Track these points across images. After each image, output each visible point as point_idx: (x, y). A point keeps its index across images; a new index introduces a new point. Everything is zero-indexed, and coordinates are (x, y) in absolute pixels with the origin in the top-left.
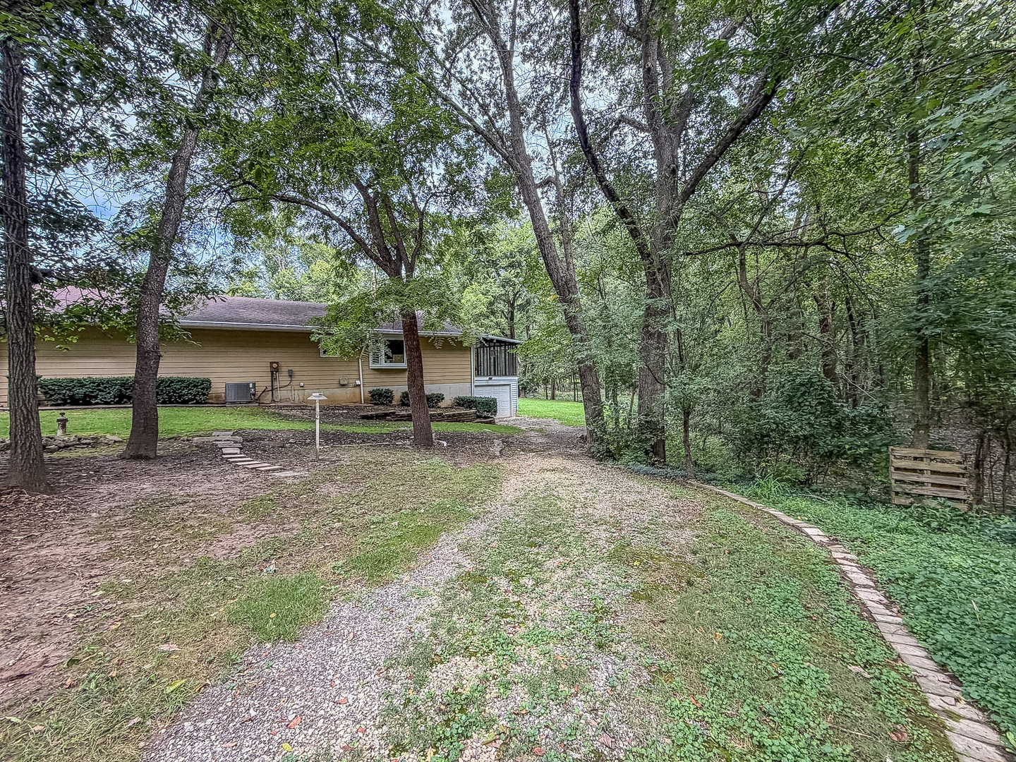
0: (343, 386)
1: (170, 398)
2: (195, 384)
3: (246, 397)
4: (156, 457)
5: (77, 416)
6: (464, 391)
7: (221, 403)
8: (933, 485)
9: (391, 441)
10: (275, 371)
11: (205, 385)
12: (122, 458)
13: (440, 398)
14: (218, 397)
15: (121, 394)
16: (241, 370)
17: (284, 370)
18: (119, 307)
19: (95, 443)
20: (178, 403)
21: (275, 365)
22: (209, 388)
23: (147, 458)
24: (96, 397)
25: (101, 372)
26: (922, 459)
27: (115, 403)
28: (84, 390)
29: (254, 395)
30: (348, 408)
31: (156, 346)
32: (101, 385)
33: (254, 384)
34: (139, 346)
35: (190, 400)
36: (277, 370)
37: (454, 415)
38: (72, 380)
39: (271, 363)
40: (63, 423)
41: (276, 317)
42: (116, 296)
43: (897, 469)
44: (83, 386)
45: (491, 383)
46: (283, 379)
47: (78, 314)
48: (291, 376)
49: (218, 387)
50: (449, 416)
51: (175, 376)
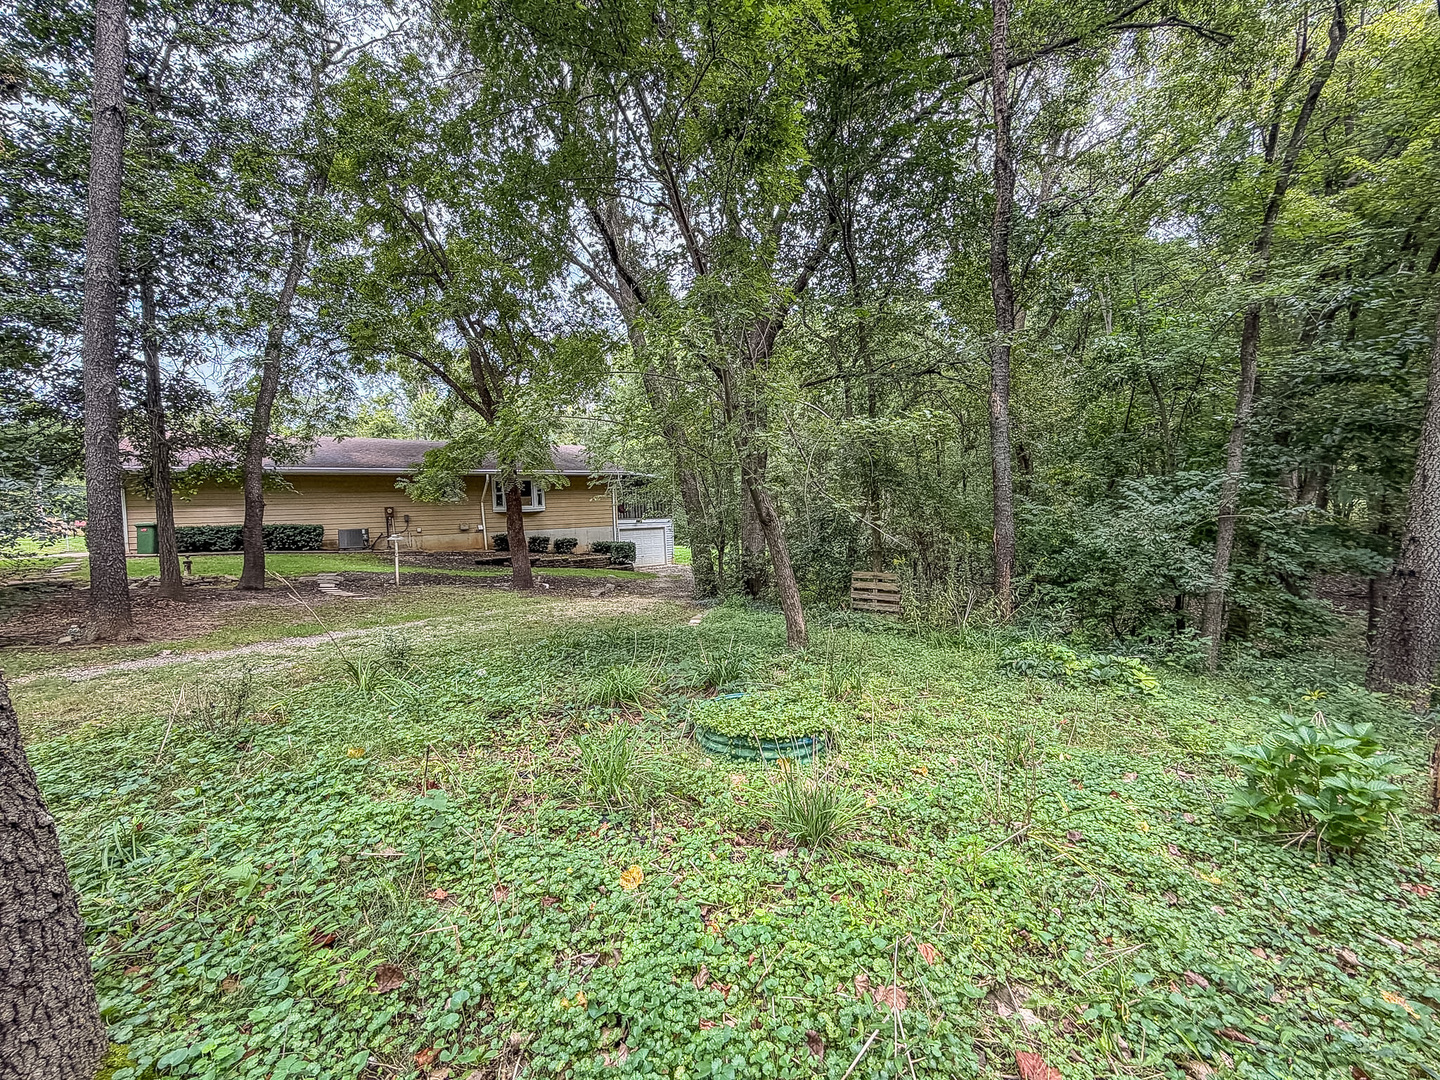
0: (464, 531)
1: (284, 544)
2: (308, 531)
3: (359, 542)
4: (264, 589)
5: (199, 560)
6: (605, 535)
7: (334, 548)
8: (879, 601)
9: (490, 584)
10: (390, 516)
11: (318, 531)
12: (236, 589)
13: (573, 543)
14: (332, 543)
15: (237, 541)
16: (355, 516)
17: (401, 515)
18: (230, 464)
19: (216, 581)
20: (291, 549)
21: (390, 511)
22: (321, 534)
23: (257, 589)
24: (215, 544)
25: (219, 520)
26: (871, 580)
27: (233, 550)
28: (203, 538)
29: (367, 541)
30: (466, 554)
31: (260, 496)
32: (220, 532)
33: (367, 530)
34: (247, 498)
35: (304, 546)
36: (392, 515)
37: (582, 561)
38: (193, 528)
39: (386, 509)
40: (188, 564)
41: (390, 460)
42: (227, 454)
43: (856, 589)
44: (203, 533)
45: (639, 526)
46: (399, 524)
47: (196, 471)
48: (407, 521)
49: (331, 534)
50: (575, 562)
51: (288, 523)
